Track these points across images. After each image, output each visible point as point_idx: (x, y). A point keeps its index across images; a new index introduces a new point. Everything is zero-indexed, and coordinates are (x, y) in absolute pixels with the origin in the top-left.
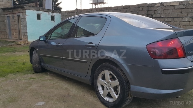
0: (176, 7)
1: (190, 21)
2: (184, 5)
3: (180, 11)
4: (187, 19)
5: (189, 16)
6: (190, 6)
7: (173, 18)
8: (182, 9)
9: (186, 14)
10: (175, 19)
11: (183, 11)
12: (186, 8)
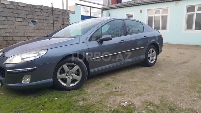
0: (8, 6)
1: (21, 22)
2: (15, 6)
3: (11, 10)
4: (19, 20)
5: (21, 17)
6: (19, 7)
7: (7, 17)
8: (13, 9)
9: (18, 14)
10: (9, 18)
11: (15, 11)
12: (16, 9)
